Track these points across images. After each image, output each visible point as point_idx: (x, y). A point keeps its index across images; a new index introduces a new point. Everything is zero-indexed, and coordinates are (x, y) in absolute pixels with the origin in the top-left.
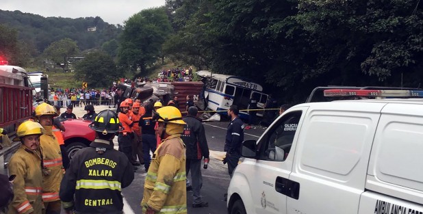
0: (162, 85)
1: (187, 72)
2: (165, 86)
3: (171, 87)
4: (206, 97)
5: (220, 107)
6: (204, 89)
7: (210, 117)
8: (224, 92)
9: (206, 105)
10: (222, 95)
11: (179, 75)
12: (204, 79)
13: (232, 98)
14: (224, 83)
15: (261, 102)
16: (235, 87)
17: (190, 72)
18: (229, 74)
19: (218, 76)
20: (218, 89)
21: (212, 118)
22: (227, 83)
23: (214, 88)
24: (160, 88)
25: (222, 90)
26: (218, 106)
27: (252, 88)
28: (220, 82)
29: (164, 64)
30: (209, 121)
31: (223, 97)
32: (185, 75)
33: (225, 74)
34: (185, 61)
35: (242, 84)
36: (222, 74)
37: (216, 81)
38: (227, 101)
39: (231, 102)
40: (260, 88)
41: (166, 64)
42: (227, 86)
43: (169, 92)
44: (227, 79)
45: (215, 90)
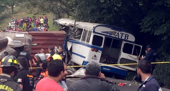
0: (18, 35)
1: (42, 21)
2: (22, 35)
3: (30, 37)
4: (69, 49)
5: (86, 60)
6: (67, 39)
7: (74, 72)
8: (90, 43)
9: (69, 58)
10: (88, 46)
11: (32, 24)
12: (66, 28)
13: (101, 49)
14: (90, 33)
15: (134, 54)
16: (104, 37)
17: (46, 21)
18: (96, 22)
19: (82, 25)
20: (84, 40)
21: (77, 73)
22: (94, 32)
23: (79, 38)
24: (15, 39)
25: (88, 41)
26: (83, 59)
27: (123, 38)
28: (86, 31)
29: (14, 13)
30: (75, 77)
31: (90, 49)
32: (39, 24)
33: (92, 22)
34: (42, 8)
35: (111, 33)
36: (88, 22)
37: (81, 30)
38: (94, 53)
39: (99, 54)
40: (132, 38)
41: (16, 13)
42: (94, 36)
43: (27, 44)
44: (95, 28)
45: (80, 41)
